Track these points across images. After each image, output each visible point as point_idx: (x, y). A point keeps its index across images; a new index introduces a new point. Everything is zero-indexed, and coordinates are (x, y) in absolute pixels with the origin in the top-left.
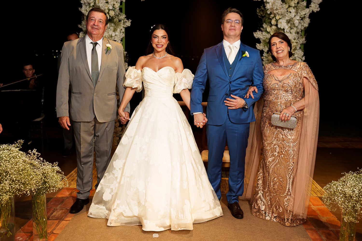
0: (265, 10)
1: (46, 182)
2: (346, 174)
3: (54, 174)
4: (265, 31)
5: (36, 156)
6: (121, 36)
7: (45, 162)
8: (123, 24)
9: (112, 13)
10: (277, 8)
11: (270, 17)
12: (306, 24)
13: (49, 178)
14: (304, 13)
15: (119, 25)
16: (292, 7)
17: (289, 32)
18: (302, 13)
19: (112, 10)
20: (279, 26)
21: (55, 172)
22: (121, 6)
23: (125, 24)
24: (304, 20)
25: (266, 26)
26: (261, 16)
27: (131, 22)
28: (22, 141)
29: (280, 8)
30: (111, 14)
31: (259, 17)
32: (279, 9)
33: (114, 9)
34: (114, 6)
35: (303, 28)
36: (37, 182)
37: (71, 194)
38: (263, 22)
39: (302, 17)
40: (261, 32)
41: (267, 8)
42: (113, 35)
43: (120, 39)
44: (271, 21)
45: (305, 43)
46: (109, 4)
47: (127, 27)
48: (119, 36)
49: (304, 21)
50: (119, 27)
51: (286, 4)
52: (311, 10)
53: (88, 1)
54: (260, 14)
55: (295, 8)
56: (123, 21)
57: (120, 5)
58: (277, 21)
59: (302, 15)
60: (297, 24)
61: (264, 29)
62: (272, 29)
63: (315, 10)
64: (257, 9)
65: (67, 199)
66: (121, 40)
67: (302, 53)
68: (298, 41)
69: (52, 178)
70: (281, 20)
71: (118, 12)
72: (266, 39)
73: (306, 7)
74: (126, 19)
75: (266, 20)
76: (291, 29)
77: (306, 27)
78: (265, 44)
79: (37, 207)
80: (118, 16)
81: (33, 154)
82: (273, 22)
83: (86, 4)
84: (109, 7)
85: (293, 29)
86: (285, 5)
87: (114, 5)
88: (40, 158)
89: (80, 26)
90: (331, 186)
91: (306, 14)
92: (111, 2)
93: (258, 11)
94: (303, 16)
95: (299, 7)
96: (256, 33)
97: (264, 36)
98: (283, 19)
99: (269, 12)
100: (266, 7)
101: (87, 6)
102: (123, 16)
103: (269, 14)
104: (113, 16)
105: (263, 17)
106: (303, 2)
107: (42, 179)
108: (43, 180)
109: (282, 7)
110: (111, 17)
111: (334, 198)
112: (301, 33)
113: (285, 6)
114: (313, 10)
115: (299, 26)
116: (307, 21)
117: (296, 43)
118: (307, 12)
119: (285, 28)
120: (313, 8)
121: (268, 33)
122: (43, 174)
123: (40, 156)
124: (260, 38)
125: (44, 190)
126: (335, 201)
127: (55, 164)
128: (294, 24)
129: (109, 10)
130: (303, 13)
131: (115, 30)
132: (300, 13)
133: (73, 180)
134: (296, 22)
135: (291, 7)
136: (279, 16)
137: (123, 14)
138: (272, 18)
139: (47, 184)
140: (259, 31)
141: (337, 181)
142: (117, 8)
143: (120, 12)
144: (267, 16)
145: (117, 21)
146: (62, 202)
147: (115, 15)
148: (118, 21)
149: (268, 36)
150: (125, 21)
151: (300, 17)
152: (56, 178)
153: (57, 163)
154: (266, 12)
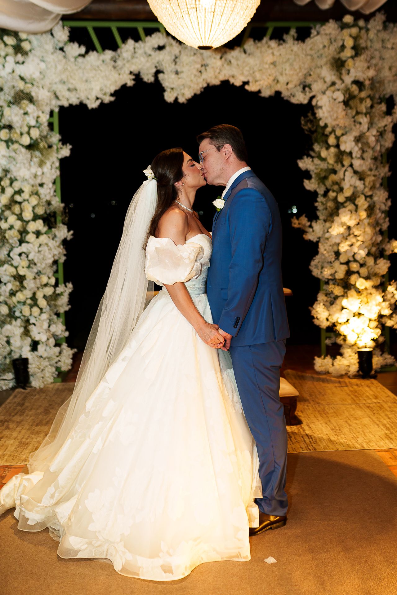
0: (315, 120)
4: (317, 157)
6: (54, 174)
8: (57, 153)
9: (34, 132)
11: (326, 133)
12: (389, 142)
14: (384, 124)
15: (49, 154)
17: (361, 158)
18: (380, 123)
19: (34, 127)
20: (342, 148)
22: (51, 119)
23: (59, 153)
24: (385, 136)
25: (319, 148)
26: (309, 130)
27: (71, 149)
29: (342, 116)
31: (306, 132)
32: (340, 118)
33: (38, 125)
34: (38, 120)
35: (383, 150)
38: (313, 141)
39: (381, 130)
40: (311, 159)
41: (318, 117)
42: (39, 173)
43: (51, 179)
44: (328, 139)
45: (390, 175)
46: (30, 115)
47: (63, 157)
48: (48, 175)
49: (384, 139)
50: (48, 158)
51: (351, 108)
52: (396, 119)
54: (307, 128)
55: (368, 116)
56: (55, 147)
57: (50, 117)
58: (338, 138)
59: (380, 128)
60: (373, 144)
61: (316, 153)
64: (301, 118)
66: (53, 182)
67: (386, 194)
68: (378, 174)
70: (344, 137)
71: (46, 129)
72: (320, 171)
73: (386, 113)
74: (61, 143)
75: (319, 137)
76: (364, 152)
78: (320, 179)
80: (46, 137)
82: (332, 140)
84: (30, 122)
85: (367, 151)
86: (350, 111)
87: (38, 117)
91: (388, 126)
92: (33, 112)
93: (303, 122)
94: (383, 129)
95: (374, 113)
96: (303, 161)
97: (316, 165)
98: (348, 136)
99: (322, 124)
100: (317, 115)
102: (55, 138)
103: (323, 127)
104: (37, 138)
105: (312, 132)
106: (380, 106)
109: (346, 114)
112: (380, 159)
113: (350, 113)
115: (377, 146)
117: (375, 176)
118: (388, 121)
119: (352, 151)
121: (324, 160)
124: (311, 169)
128: (368, 143)
129: (30, 127)
130: (382, 123)
131: (41, 164)
132: (377, 125)
134: (372, 140)
135: (361, 114)
136: (341, 129)
137: (54, 134)
138: (328, 135)
140: (307, 158)
142: (44, 123)
143: (49, 130)
144: (320, 130)
145: (45, 147)
147: (40, 137)
148: (47, 147)
149: (323, 165)
150: (59, 147)
151: (377, 131)
154: (317, 123)
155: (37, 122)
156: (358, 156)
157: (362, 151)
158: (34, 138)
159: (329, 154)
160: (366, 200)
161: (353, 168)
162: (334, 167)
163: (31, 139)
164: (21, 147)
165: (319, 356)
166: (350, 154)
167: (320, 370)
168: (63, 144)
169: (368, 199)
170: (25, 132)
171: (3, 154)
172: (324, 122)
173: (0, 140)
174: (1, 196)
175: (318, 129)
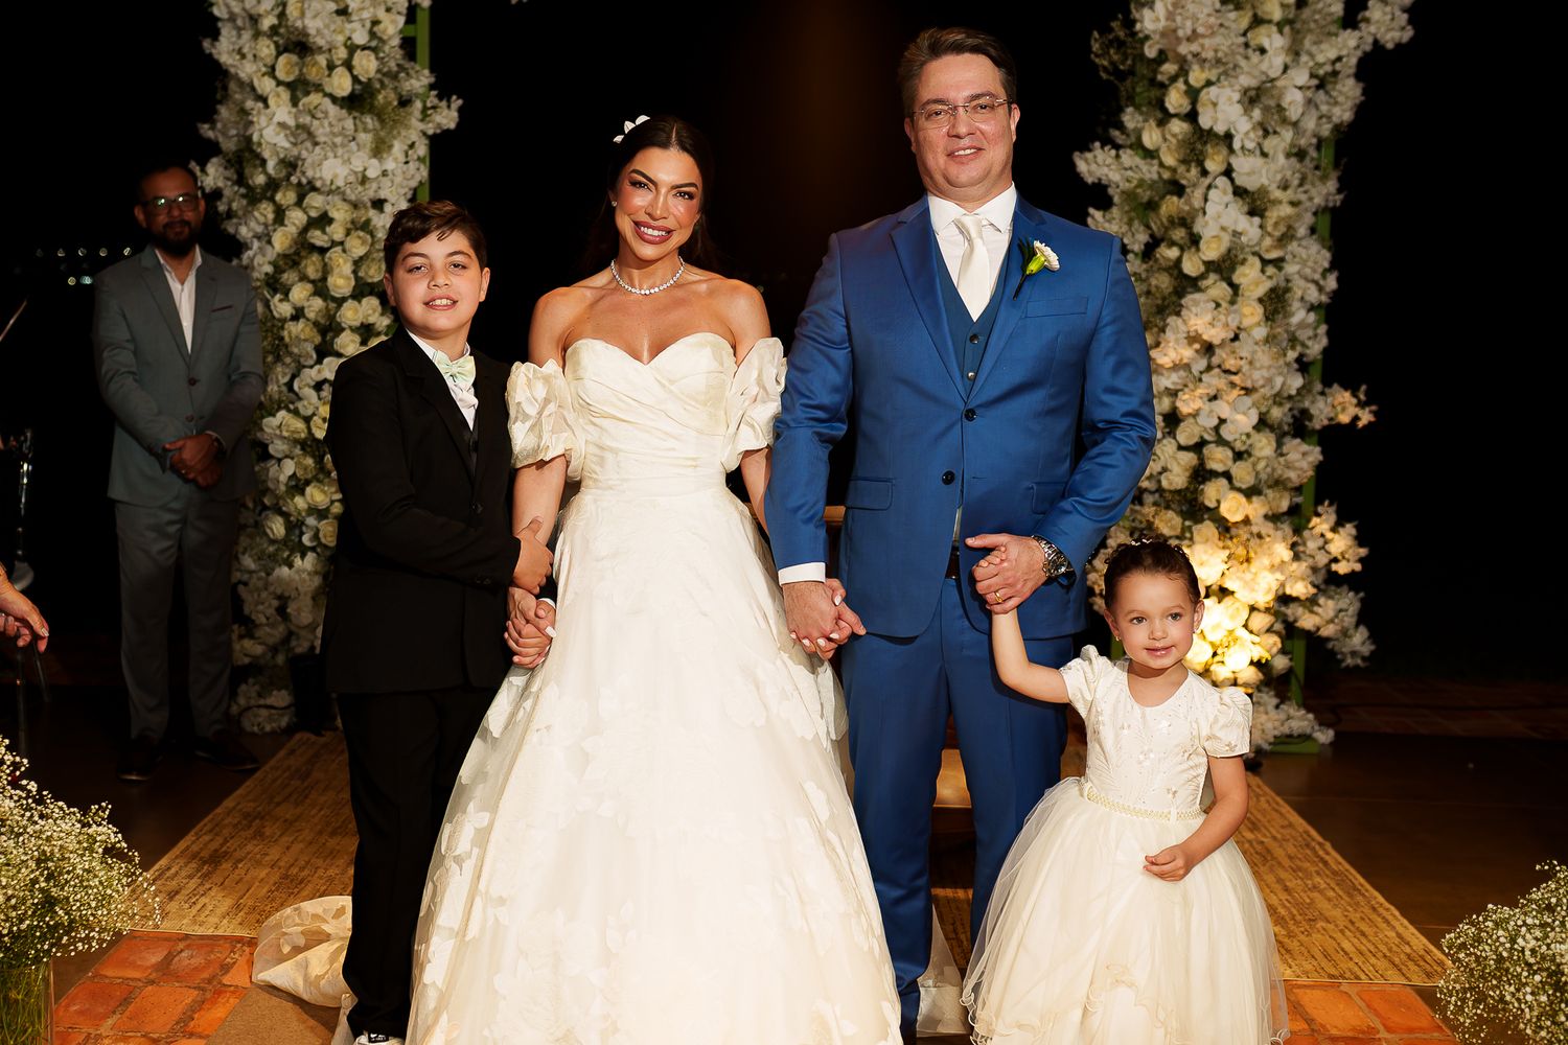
0: (1134, 38)
1: (56, 899)
2: (1558, 868)
3: (94, 864)
4: (1132, 147)
5: (8, 771)
6: (413, 176)
7: (48, 801)
8: (422, 120)
9: (364, 62)
10: (1194, 31)
11: (1160, 77)
12: (1345, 107)
13: (67, 882)
14: (1332, 55)
15: (402, 123)
16: (1270, 22)
17: (1258, 152)
18: (1322, 51)
19: (364, 48)
20: (1205, 121)
21: (100, 850)
22: (411, 27)
23: (428, 119)
24: (1334, 89)
25: (1138, 122)
26: (1110, 68)
27: (460, 110)
29: (1210, 31)
30: (362, 66)
31: (1102, 74)
32: (1203, 36)
33: (374, 44)
34: (375, 29)
35: (1326, 130)
36: (13, 901)
37: (169, 964)
38: (1123, 103)
39: (1321, 72)
40: (1113, 152)
41: (1141, 31)
42: (371, 174)
43: (406, 190)
44: (1164, 95)
45: (1338, 204)
46: (354, 18)
47: (438, 131)
48: (398, 179)
49: (1331, 96)
50: (399, 133)
51: (1239, 7)
52: (1370, 40)
53: (248, 6)
54: (1105, 63)
55: (1287, 29)
56: (418, 105)
57: (407, 22)
58: (1193, 94)
59: (1320, 65)
60: (1296, 112)
61: (1129, 136)
62: (1168, 137)
63: (1387, 37)
64: (1091, 34)
65: (150, 988)
66: (409, 196)
67: (1324, 258)
68: (1303, 197)
69: (81, 882)
70: (1213, 90)
71: (398, 56)
72: (1137, 186)
73: (1340, 22)
74: (434, 93)
75: (1138, 90)
76: (1266, 133)
77: (1342, 122)
78: (1133, 209)
79: (9, 1026)
80: (394, 77)
82: (1175, 100)
83: (239, 22)
84: (353, 36)
85: (1275, 132)
86: (1233, 15)
87: (375, 23)
88: (24, 782)
89: (210, 129)
90: (1481, 930)
91: (1344, 60)
92: (363, 9)
93: (1096, 47)
94: (1328, 68)
95: (1304, 22)
96: (1089, 155)
97: (1126, 169)
98: (1223, 87)
99: (1150, 52)
100: (1138, 26)
101: (243, 32)
102: (418, 79)
103: (1154, 60)
104: (370, 79)
105: (1122, 76)
107: (37, 886)
108: (41, 890)
109: (1221, 25)
110: (360, 82)
111: (1498, 992)
112: (1314, 154)
113: (1234, 21)
114: (1379, 36)
115: (1306, 118)
116: (1347, 96)
117: (1293, 204)
118: (1345, 46)
119: (1233, 132)
120: (1379, 29)
121: (1150, 154)
122: (38, 862)
123: (27, 775)
124: (1110, 181)
125: (43, 939)
126: (1504, 1009)
127: (97, 810)
128: (1280, 109)
129: (352, 49)
130: (1327, 52)
131: (379, 150)
132: (1312, 56)
133: (177, 893)
134: (1294, 101)
135: (1266, 26)
136: (1202, 69)
137: (418, 68)
138: (1167, 82)
139: (61, 912)
140: (1102, 148)
141: (1513, 904)
142: (390, 38)
143: (404, 58)
144: (1143, 70)
145: (390, 103)
146: (126, 1001)
147: (379, 76)
148: (395, 103)
149: (1150, 171)
150: (429, 105)
151: (1312, 76)
152: (101, 883)
153: (107, 807)
154: (1134, 48)
155: (373, 35)
156: (1250, 145)
157: (1260, 133)
158: (363, 79)
159: (1165, 140)
160: (1263, 271)
161: (1232, 180)
162: (1177, 177)
163: (355, 79)
164: (327, 101)
166: (1228, 137)
168: (440, 97)
169: (1270, 270)
170: (339, 62)
171: (281, 120)
172: (1158, 47)
173: (274, 83)
174: (275, 230)
175: (1138, 65)
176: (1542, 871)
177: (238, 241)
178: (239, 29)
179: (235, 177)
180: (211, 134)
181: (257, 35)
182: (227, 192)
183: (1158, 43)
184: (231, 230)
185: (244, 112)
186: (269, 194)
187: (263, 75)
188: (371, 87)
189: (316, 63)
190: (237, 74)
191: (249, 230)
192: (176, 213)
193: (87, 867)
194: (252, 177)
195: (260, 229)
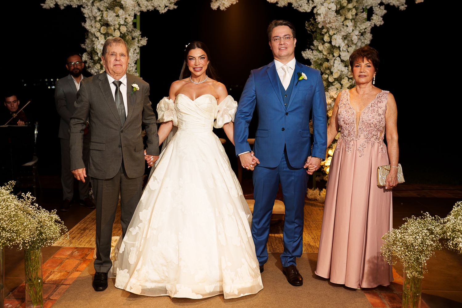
0: (316, 23)
1: (42, 232)
2: (408, 219)
3: (52, 224)
4: (316, 50)
5: (31, 200)
6: (135, 57)
7: (41, 209)
8: (138, 43)
9: (123, 28)
10: (330, 21)
11: (322, 33)
12: (368, 40)
13: (45, 228)
14: (364, 27)
15: (133, 44)
16: (349, 19)
17: (347, 51)
18: (362, 26)
19: (123, 25)
20: (333, 44)
21: (54, 221)
24: (365, 36)
25: (317, 44)
27: (147, 41)
28: (13, 182)
29: (334, 21)
30: (122, 30)
31: (308, 32)
32: (332, 23)
33: (125, 24)
34: (126, 20)
37: (72, 254)
38: (313, 39)
39: (362, 32)
40: (311, 51)
41: (318, 21)
43: (134, 61)
44: (323, 37)
46: (120, 17)
47: (142, 46)
48: (132, 58)
50: (132, 46)
51: (341, 15)
52: (373, 24)
53: (93, 14)
54: (309, 29)
55: (353, 21)
56: (137, 39)
57: (134, 19)
58: (330, 37)
59: (361, 30)
60: (356, 41)
61: (315, 47)
63: (378, 23)
64: (305, 22)
69: (49, 228)
70: (335, 36)
71: (131, 27)
72: (317, 60)
73: (366, 19)
75: (317, 36)
76: (349, 46)
78: (317, 65)
79: (31, 265)
80: (131, 32)
81: (26, 198)
82: (326, 38)
83: (91, 18)
84: (120, 22)
85: (351, 46)
86: (340, 17)
88: (35, 204)
89: (84, 45)
91: (367, 29)
92: (123, 15)
93: (307, 25)
94: (363, 31)
95: (357, 19)
96: (305, 52)
97: (315, 55)
98: (338, 35)
99: (320, 26)
100: (317, 20)
102: (137, 33)
103: (321, 28)
104: (124, 33)
105: (313, 32)
106: (363, 14)
107: (38, 229)
109: (337, 20)
113: (340, 19)
114: (375, 23)
115: (358, 43)
116: (368, 37)
118: (367, 25)
119: (340, 46)
120: (375, 21)
121: (321, 52)
122: (38, 223)
123: (35, 202)
124: (311, 58)
125: (39, 243)
127: (53, 211)
128: (352, 40)
129: (120, 25)
130: (363, 27)
132: (359, 27)
134: (355, 38)
135: (348, 20)
136: (333, 30)
137: (137, 30)
138: (324, 34)
139: (44, 235)
140: (308, 50)
141: (398, 228)
142: (129, 23)
143: (133, 28)
144: (318, 31)
146: (61, 263)
147: (127, 32)
148: (131, 39)
149: (320, 56)
150: (139, 39)
151: (359, 32)
152: (54, 228)
153: (56, 211)
154: (316, 25)
155: (125, 22)
156: (345, 49)
157: (347, 46)
158: (123, 33)
159: (324, 48)
160: (348, 81)
161: (340, 58)
162: (327, 57)
163: (121, 33)
165: (311, 188)
166: (339, 47)
167: (310, 198)
168: (142, 37)
169: (350, 80)
170: (117, 29)
171: (102, 43)
172: (322, 25)
173: (100, 34)
174: (100, 71)
175: (317, 30)
176: (404, 220)
177: (91, 74)
178: (91, 20)
179: (90, 58)
180: (84, 47)
181: (96, 21)
182: (88, 62)
183: (322, 24)
184: (89, 71)
185: (92, 41)
186: (99, 62)
187: (97, 32)
188: (125, 35)
189: (111, 29)
190: (91, 31)
191: (94, 71)
192: (75, 66)
193: (50, 224)
194: (94, 58)
195: (97, 71)
